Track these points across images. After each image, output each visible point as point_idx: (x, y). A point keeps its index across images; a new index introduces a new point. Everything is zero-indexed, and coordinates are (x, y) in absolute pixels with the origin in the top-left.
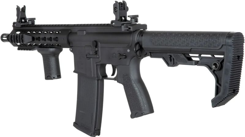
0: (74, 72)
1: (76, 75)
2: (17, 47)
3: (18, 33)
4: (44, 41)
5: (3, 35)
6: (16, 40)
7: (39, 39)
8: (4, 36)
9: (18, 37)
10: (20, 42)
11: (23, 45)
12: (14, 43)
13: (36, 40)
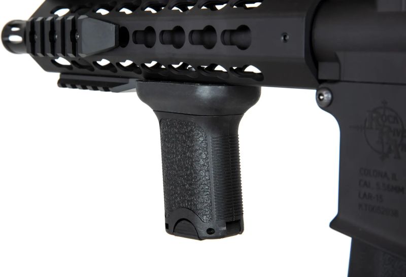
0: (335, 225)
1: (344, 242)
2: (57, 76)
3: (62, 13)
4: (171, 48)
5: (11, 25)
6: (48, 44)
7: (147, 36)
8: (14, 29)
9: (58, 28)
10: (65, 55)
11: (81, 67)
12: (40, 55)
13: (136, 42)
